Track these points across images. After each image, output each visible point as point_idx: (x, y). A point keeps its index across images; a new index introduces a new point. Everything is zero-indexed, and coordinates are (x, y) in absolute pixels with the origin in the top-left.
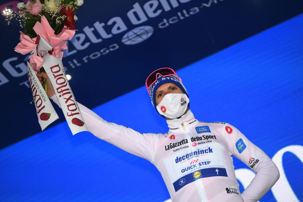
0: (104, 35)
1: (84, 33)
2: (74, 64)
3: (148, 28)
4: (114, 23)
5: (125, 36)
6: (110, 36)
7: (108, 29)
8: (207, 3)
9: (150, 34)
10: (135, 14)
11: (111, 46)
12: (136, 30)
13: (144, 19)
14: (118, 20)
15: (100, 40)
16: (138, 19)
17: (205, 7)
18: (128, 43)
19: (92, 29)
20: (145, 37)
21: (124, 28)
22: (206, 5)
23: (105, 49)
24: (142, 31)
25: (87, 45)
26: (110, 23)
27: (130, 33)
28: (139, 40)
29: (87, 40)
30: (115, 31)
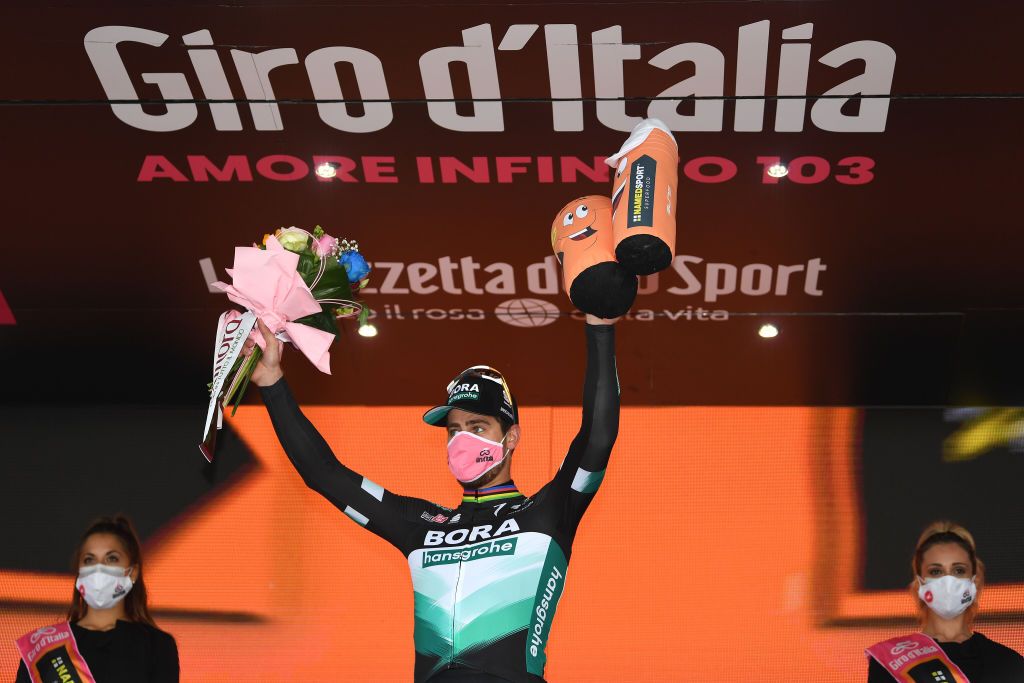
0: (470, 285)
1: (437, 266)
2: (393, 313)
3: (551, 308)
4: (498, 273)
5: (506, 304)
6: (480, 292)
7: (482, 278)
8: (674, 313)
9: (549, 321)
10: (542, 273)
11: (471, 311)
12: (528, 303)
13: (552, 288)
14: (507, 271)
15: (458, 292)
16: (543, 284)
17: (666, 317)
18: (505, 319)
19: (455, 266)
20: (538, 322)
21: (510, 288)
22: (670, 314)
23: (459, 310)
24: (539, 309)
25: (433, 289)
26: (491, 269)
27: (516, 304)
28: (526, 322)
29: (437, 280)
30: (491, 287)
